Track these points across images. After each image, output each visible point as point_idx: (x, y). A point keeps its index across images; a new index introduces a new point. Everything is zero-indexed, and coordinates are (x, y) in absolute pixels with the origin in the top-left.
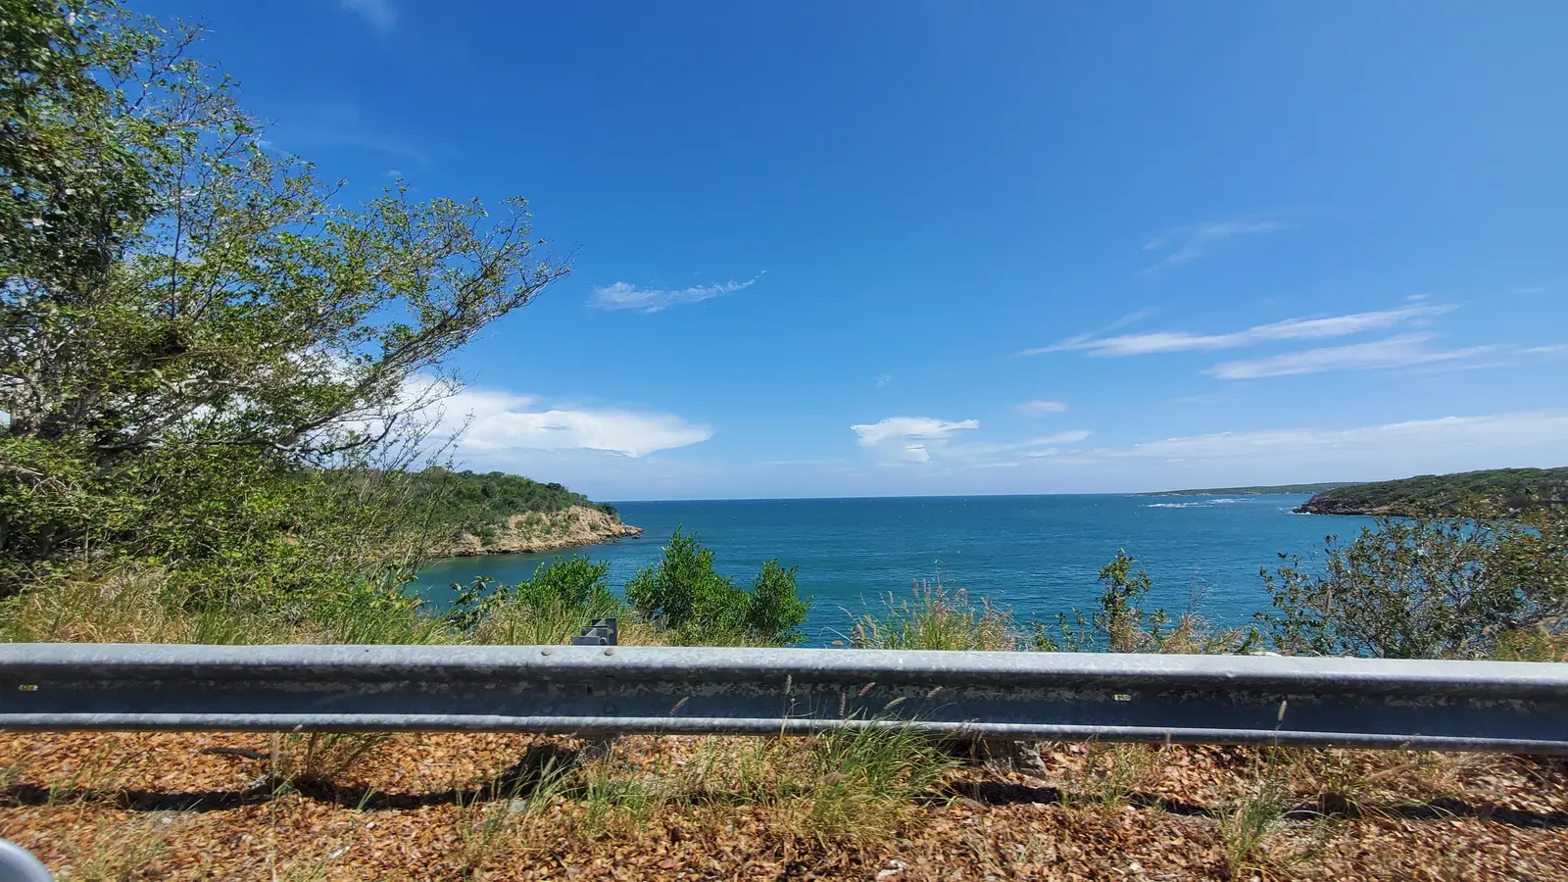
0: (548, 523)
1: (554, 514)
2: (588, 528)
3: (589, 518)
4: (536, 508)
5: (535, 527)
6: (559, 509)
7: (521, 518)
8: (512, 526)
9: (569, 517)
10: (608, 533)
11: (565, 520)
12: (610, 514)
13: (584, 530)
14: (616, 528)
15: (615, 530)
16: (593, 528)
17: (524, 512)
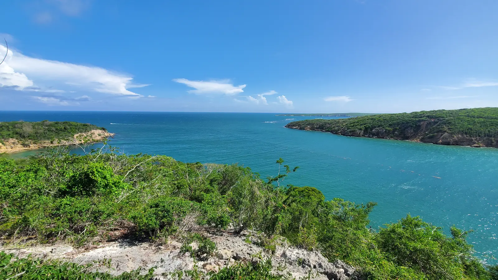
0: (86, 136)
1: (87, 133)
2: (98, 136)
3: (98, 132)
4: (81, 132)
5: (82, 137)
6: (88, 132)
7: (77, 135)
8: (75, 137)
9: (92, 134)
10: (104, 136)
11: (90, 134)
12: (104, 130)
13: (97, 136)
14: (106, 134)
15: (106, 135)
16: (99, 135)
17: (78, 133)
